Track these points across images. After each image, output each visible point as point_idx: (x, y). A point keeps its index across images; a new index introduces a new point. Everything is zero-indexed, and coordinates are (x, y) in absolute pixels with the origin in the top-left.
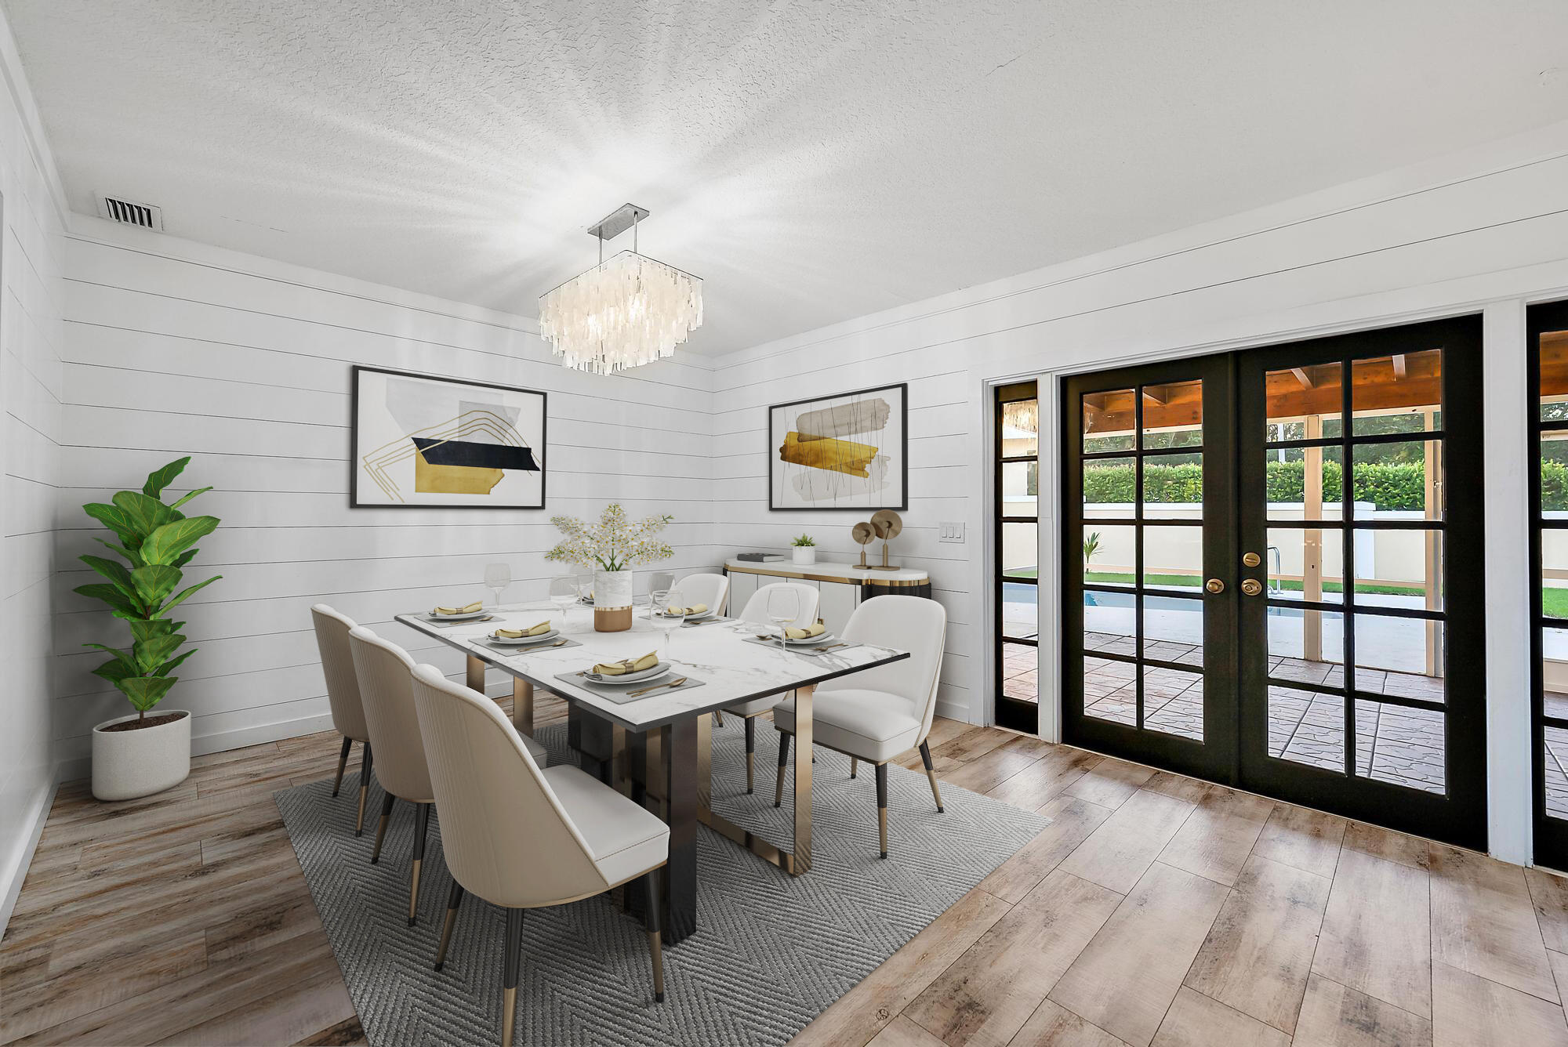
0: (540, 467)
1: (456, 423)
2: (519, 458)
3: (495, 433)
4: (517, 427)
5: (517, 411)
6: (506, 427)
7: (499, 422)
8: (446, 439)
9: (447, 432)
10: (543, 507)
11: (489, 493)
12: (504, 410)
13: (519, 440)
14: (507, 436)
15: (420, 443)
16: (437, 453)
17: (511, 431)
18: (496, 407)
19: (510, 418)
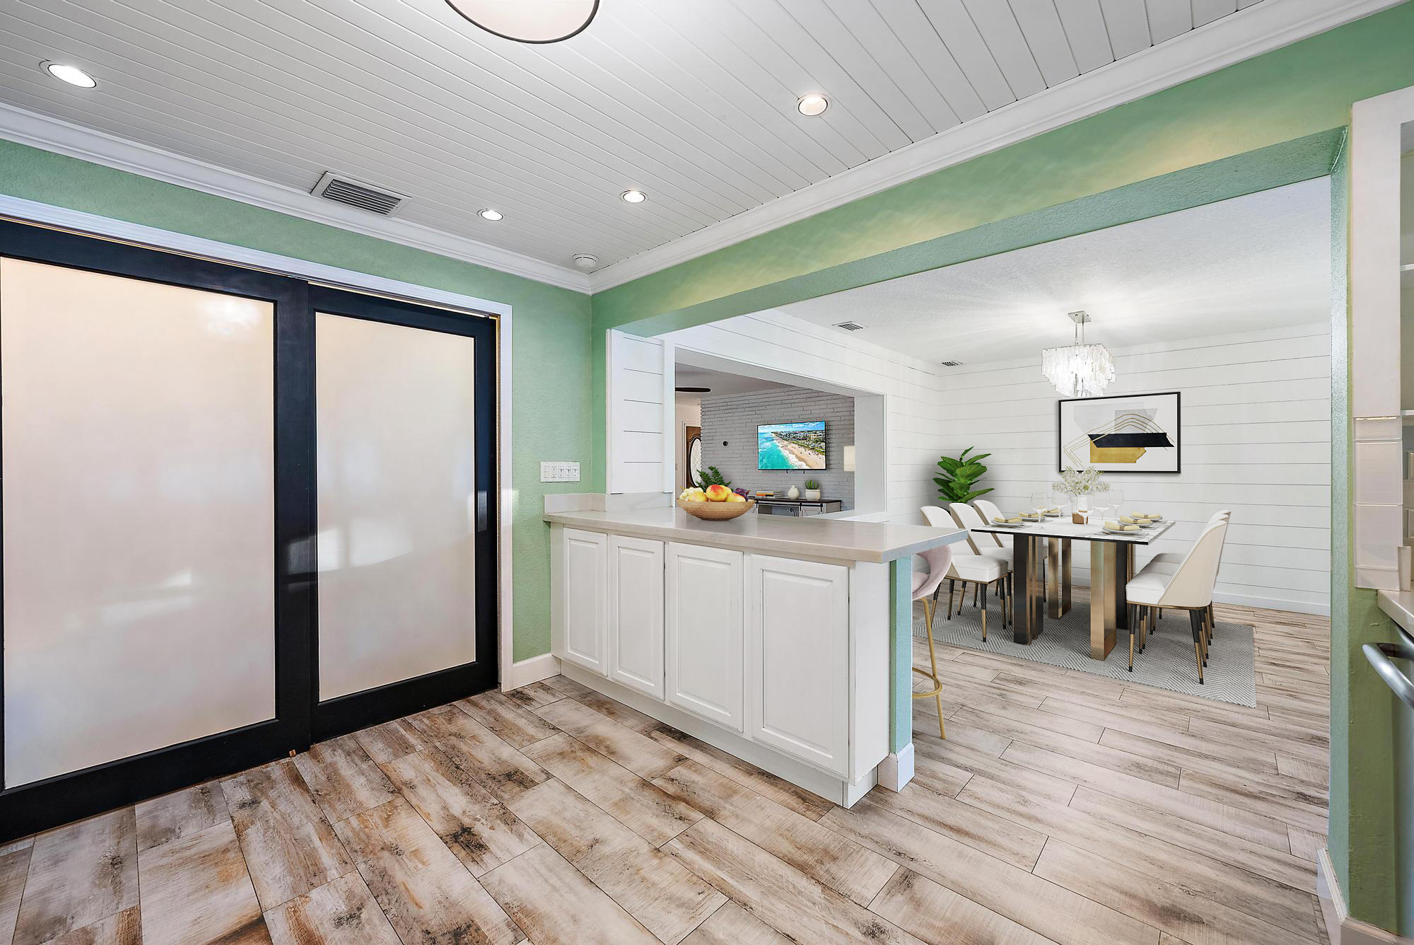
0: (1175, 444)
1: (1113, 424)
2: (1159, 440)
3: (1139, 426)
4: (1155, 421)
5: (1155, 411)
6: (1146, 421)
7: (1142, 419)
8: (1107, 433)
9: (1108, 429)
10: (1179, 471)
11: (1135, 462)
12: (1145, 412)
13: (1156, 428)
14: (1148, 427)
15: (1092, 437)
16: (1102, 441)
17: (1150, 423)
18: (1139, 410)
19: (1150, 416)
